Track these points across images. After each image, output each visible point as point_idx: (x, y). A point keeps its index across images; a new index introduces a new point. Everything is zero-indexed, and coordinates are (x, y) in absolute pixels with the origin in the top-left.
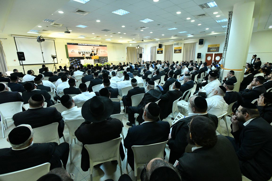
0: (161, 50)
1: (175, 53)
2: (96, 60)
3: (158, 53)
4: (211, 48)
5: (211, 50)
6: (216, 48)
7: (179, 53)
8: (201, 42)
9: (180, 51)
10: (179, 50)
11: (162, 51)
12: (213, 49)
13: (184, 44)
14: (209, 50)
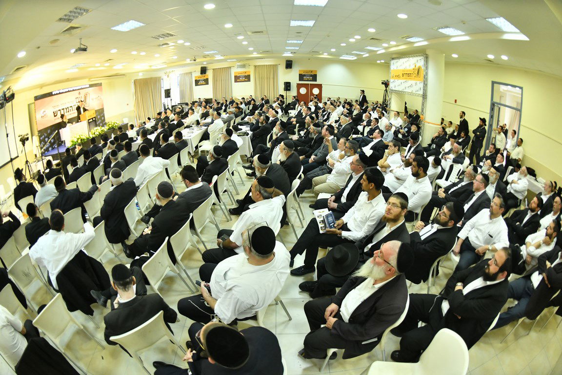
0: (205, 78)
1: (236, 81)
2: (91, 120)
3: (197, 84)
4: (304, 75)
5: (304, 77)
6: (311, 76)
7: (245, 81)
8: (289, 65)
9: (248, 78)
10: (244, 77)
11: (207, 79)
12: (308, 76)
13: (255, 66)
14: (301, 77)
